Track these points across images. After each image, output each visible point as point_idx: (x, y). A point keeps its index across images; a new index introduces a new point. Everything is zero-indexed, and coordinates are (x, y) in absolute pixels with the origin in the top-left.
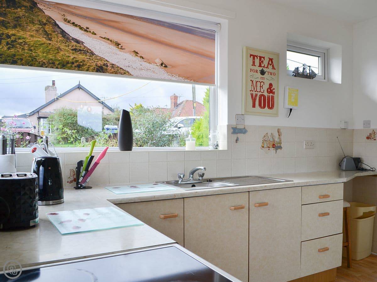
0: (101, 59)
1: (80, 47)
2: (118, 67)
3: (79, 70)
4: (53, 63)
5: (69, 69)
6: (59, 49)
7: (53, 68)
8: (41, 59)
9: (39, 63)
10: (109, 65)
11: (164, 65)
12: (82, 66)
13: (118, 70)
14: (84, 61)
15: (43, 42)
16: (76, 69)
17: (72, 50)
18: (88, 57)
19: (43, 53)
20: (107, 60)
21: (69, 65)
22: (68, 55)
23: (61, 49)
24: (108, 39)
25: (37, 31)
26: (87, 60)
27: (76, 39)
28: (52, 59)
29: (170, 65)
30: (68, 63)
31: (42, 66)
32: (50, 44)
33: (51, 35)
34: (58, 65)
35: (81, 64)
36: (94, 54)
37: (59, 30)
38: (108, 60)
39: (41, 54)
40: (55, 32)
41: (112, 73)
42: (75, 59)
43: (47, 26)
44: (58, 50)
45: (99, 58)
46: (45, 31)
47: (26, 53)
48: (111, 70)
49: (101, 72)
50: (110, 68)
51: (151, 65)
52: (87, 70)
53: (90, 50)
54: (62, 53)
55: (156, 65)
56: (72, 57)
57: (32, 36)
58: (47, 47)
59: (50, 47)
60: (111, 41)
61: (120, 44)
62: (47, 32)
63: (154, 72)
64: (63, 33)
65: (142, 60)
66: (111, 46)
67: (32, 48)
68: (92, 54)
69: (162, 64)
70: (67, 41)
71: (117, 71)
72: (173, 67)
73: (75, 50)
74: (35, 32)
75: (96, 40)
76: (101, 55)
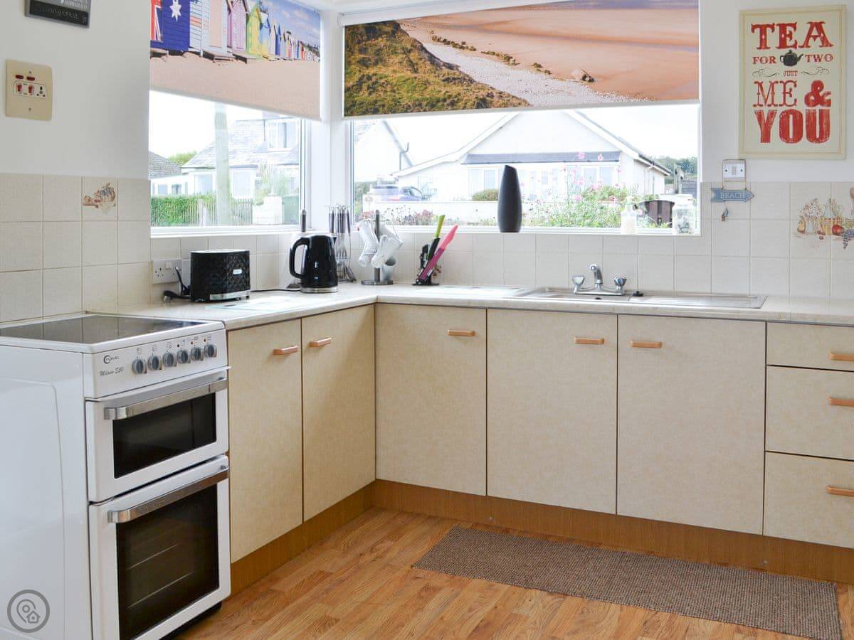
0: (483, 87)
1: (454, 74)
2: (509, 95)
3: (453, 109)
4: (420, 105)
5: (440, 109)
6: (427, 83)
7: (419, 111)
8: (405, 102)
9: (404, 107)
10: (495, 94)
11: (587, 79)
12: (457, 102)
13: (509, 100)
14: (459, 94)
15: (407, 77)
16: (449, 108)
17: (444, 81)
18: (466, 88)
19: (408, 92)
20: (491, 88)
21: (440, 104)
22: (439, 89)
23: (429, 83)
24: (494, 53)
25: (400, 63)
26: (464, 91)
27: (448, 64)
28: (418, 100)
29: (600, 77)
30: (438, 101)
31: (406, 112)
32: (416, 78)
33: (417, 64)
34: (426, 106)
35: (456, 99)
36: (474, 81)
37: (426, 55)
38: (494, 87)
39: (405, 95)
40: (421, 59)
41: (500, 106)
42: (447, 94)
43: (412, 54)
44: (425, 85)
45: (480, 85)
46: (411, 61)
47: (389, 97)
48: (498, 102)
49: (483, 108)
50: (497, 99)
51: (564, 82)
52: (464, 108)
53: (468, 76)
54: (431, 88)
55: (572, 80)
56: (443, 92)
57: (394, 71)
58: (412, 83)
59: (415, 83)
60: (498, 55)
61: (512, 58)
62: (412, 62)
63: (570, 94)
64: (432, 58)
65: (549, 76)
66: (497, 63)
67: (395, 88)
68: (471, 81)
69: (584, 78)
70: (437, 70)
71: (508, 102)
72: (605, 78)
73: (447, 80)
74: (398, 65)
75: (475, 58)
76: (483, 81)
